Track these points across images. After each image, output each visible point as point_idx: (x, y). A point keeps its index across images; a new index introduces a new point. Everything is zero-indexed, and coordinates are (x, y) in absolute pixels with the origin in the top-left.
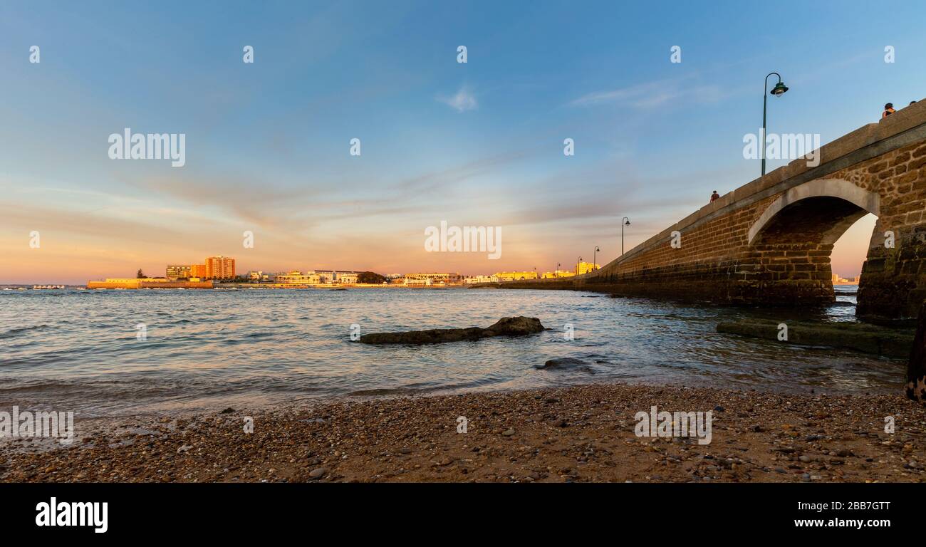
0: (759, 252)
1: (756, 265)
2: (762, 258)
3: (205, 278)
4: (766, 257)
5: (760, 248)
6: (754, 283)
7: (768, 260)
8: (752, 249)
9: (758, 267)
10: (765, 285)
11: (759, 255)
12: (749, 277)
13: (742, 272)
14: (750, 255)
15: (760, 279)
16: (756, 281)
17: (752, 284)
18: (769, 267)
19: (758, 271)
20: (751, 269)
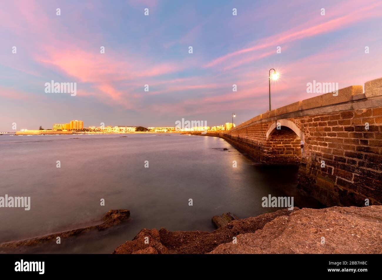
0: (271, 142)
1: (270, 148)
2: (273, 144)
3: (70, 129)
4: (274, 145)
5: (271, 140)
6: (270, 156)
7: (275, 146)
8: (268, 141)
9: (271, 148)
10: (274, 156)
11: (271, 143)
12: (268, 153)
13: (265, 150)
14: (268, 143)
15: (272, 154)
16: (270, 154)
17: (269, 156)
18: (275, 149)
19: (271, 150)
20: (268, 149)
